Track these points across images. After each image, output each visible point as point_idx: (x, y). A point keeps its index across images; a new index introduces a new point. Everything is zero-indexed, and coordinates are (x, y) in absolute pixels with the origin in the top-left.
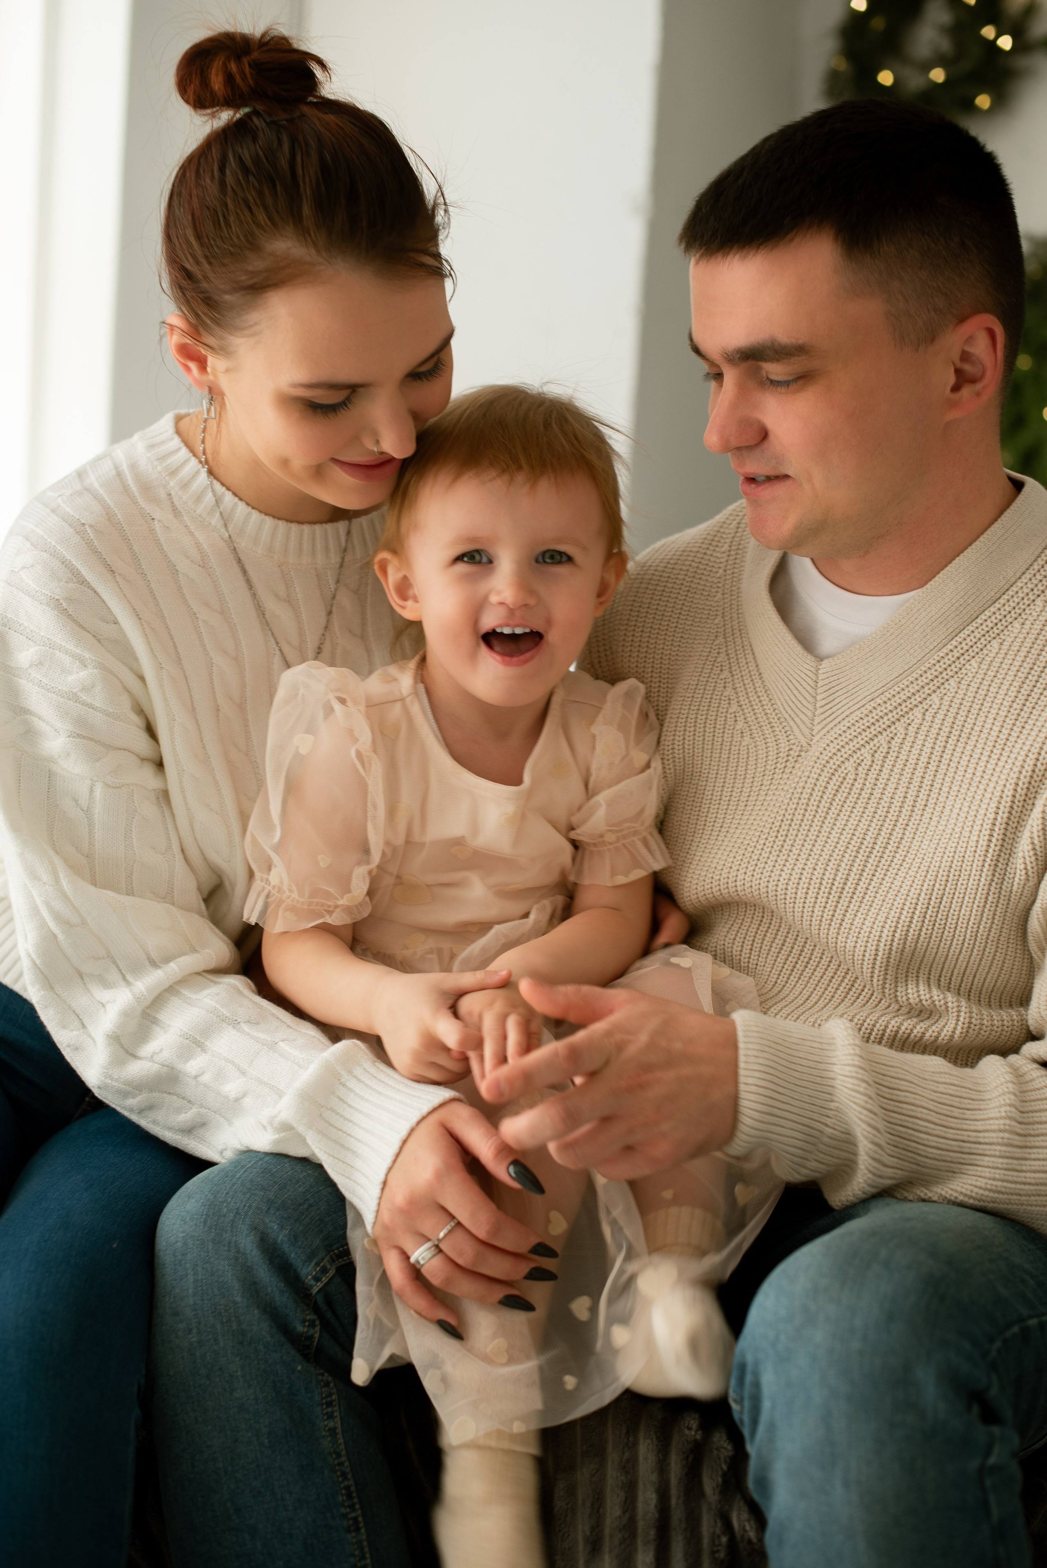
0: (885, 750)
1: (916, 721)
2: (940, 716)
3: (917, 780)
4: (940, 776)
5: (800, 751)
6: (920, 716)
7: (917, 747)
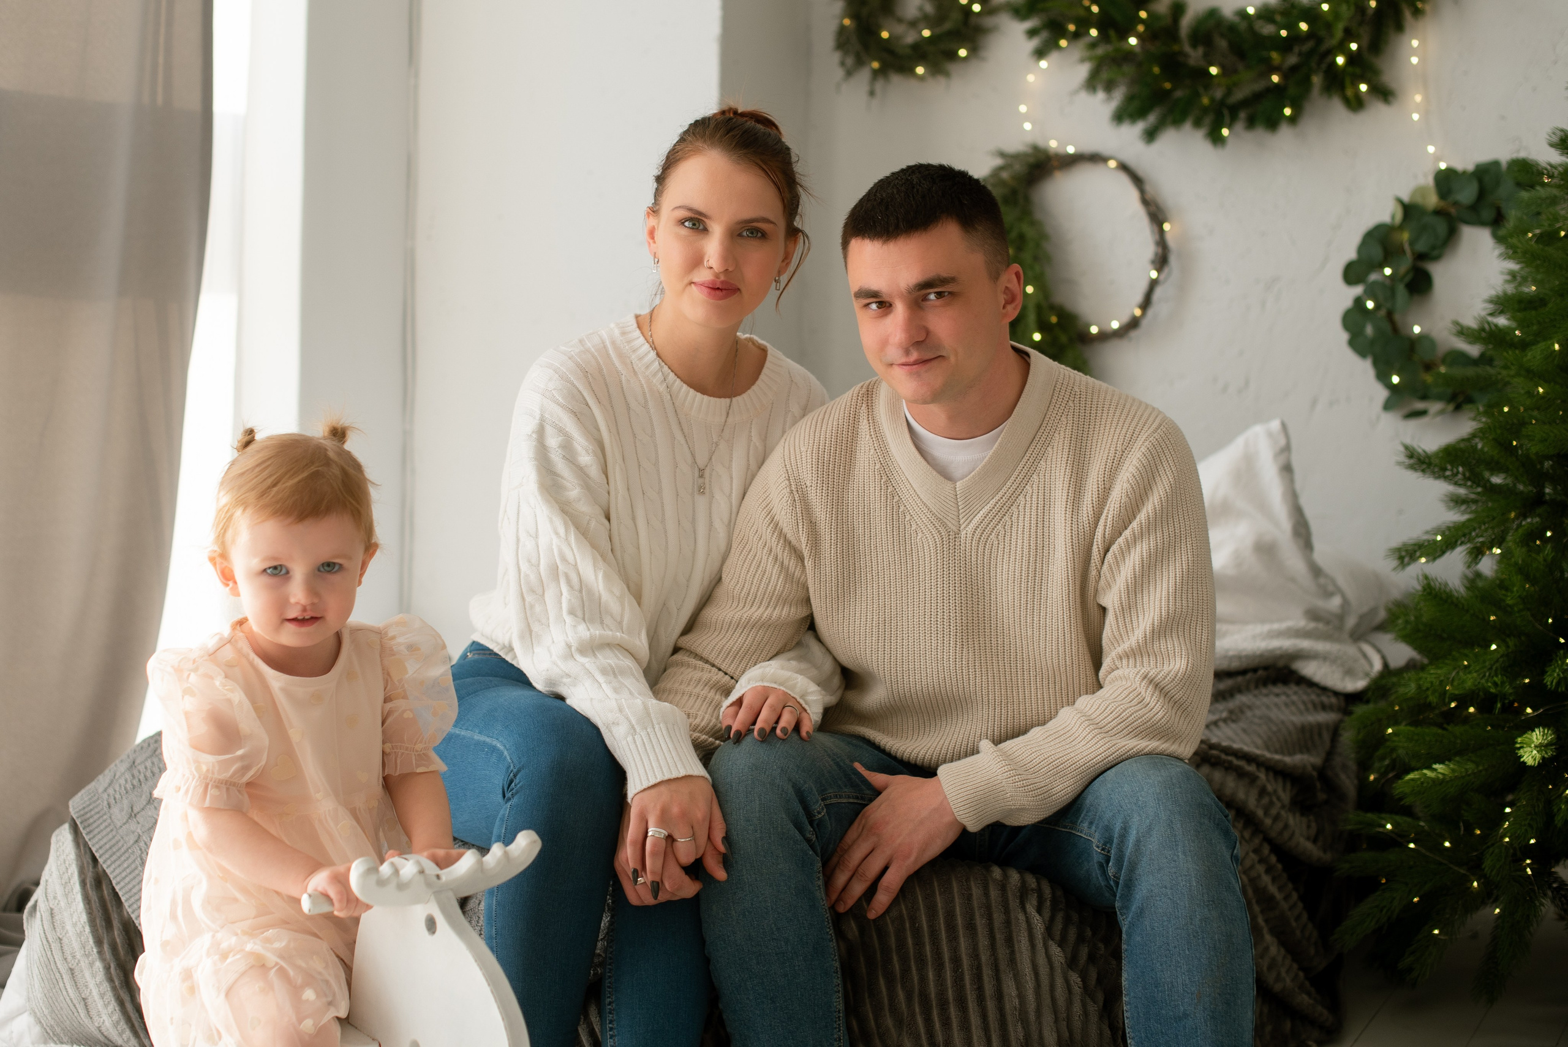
5: (955, 535)
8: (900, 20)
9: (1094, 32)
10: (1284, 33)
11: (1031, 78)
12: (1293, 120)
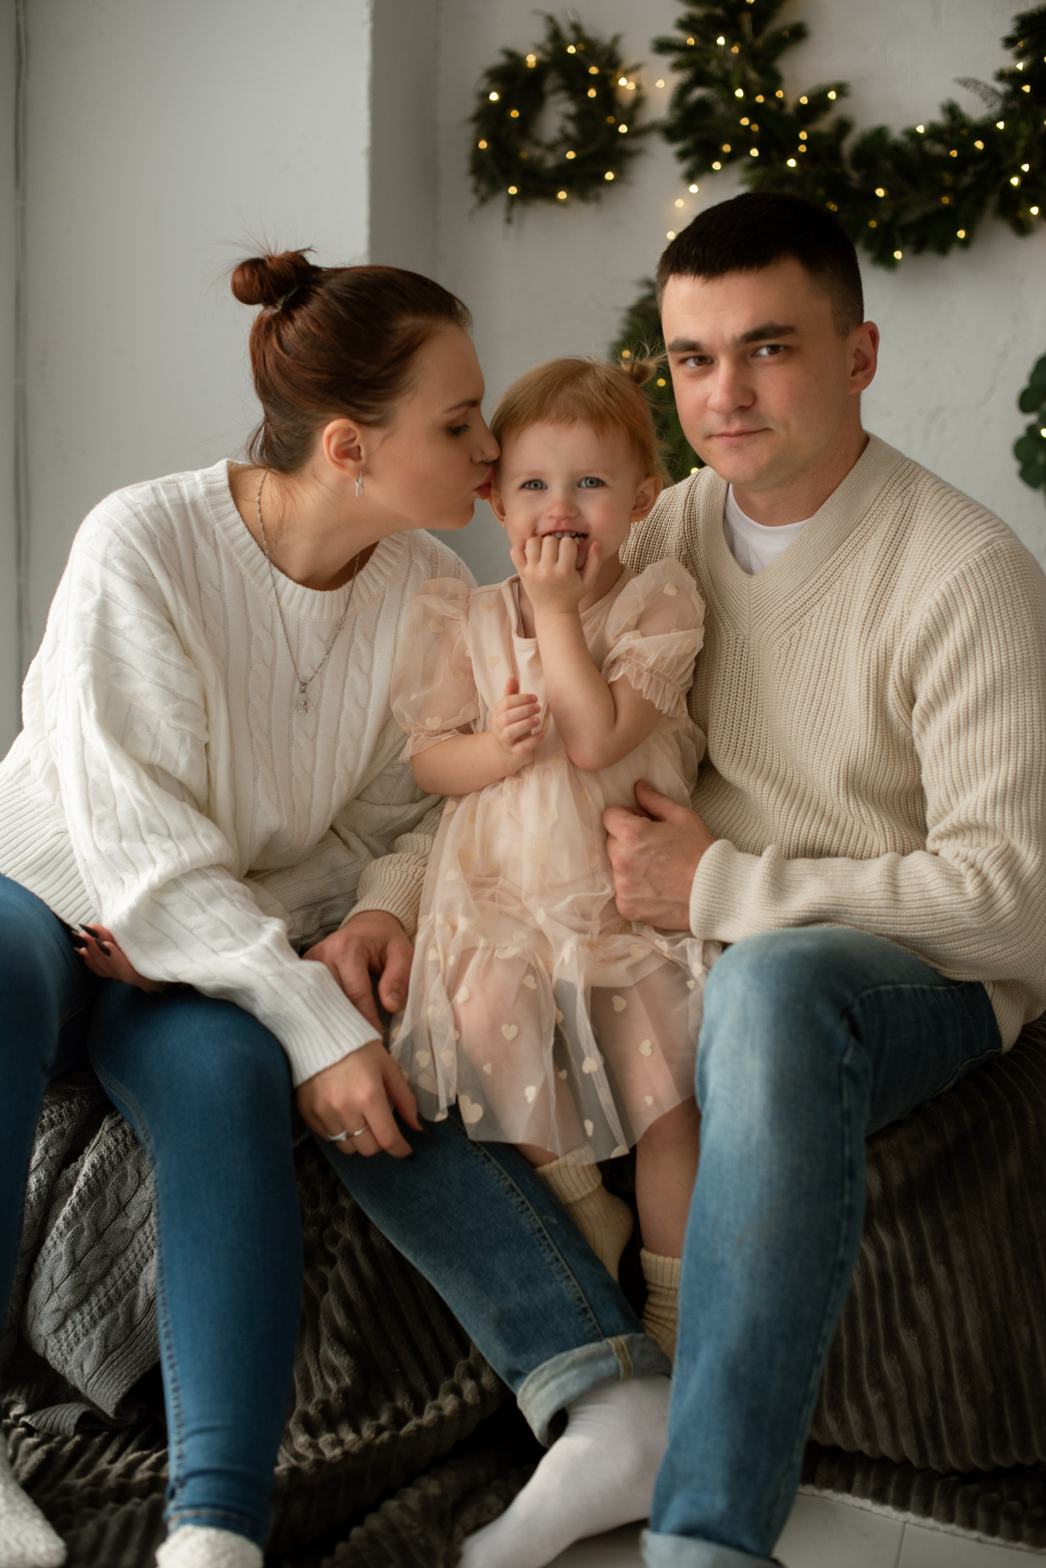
0: (798, 636)
1: (816, 613)
2: (832, 609)
3: (820, 653)
4: (836, 650)
5: (744, 639)
6: (819, 610)
7: (818, 631)
8: (537, 144)
9: (754, 152)
10: (954, 153)
11: (679, 203)
12: (965, 244)
